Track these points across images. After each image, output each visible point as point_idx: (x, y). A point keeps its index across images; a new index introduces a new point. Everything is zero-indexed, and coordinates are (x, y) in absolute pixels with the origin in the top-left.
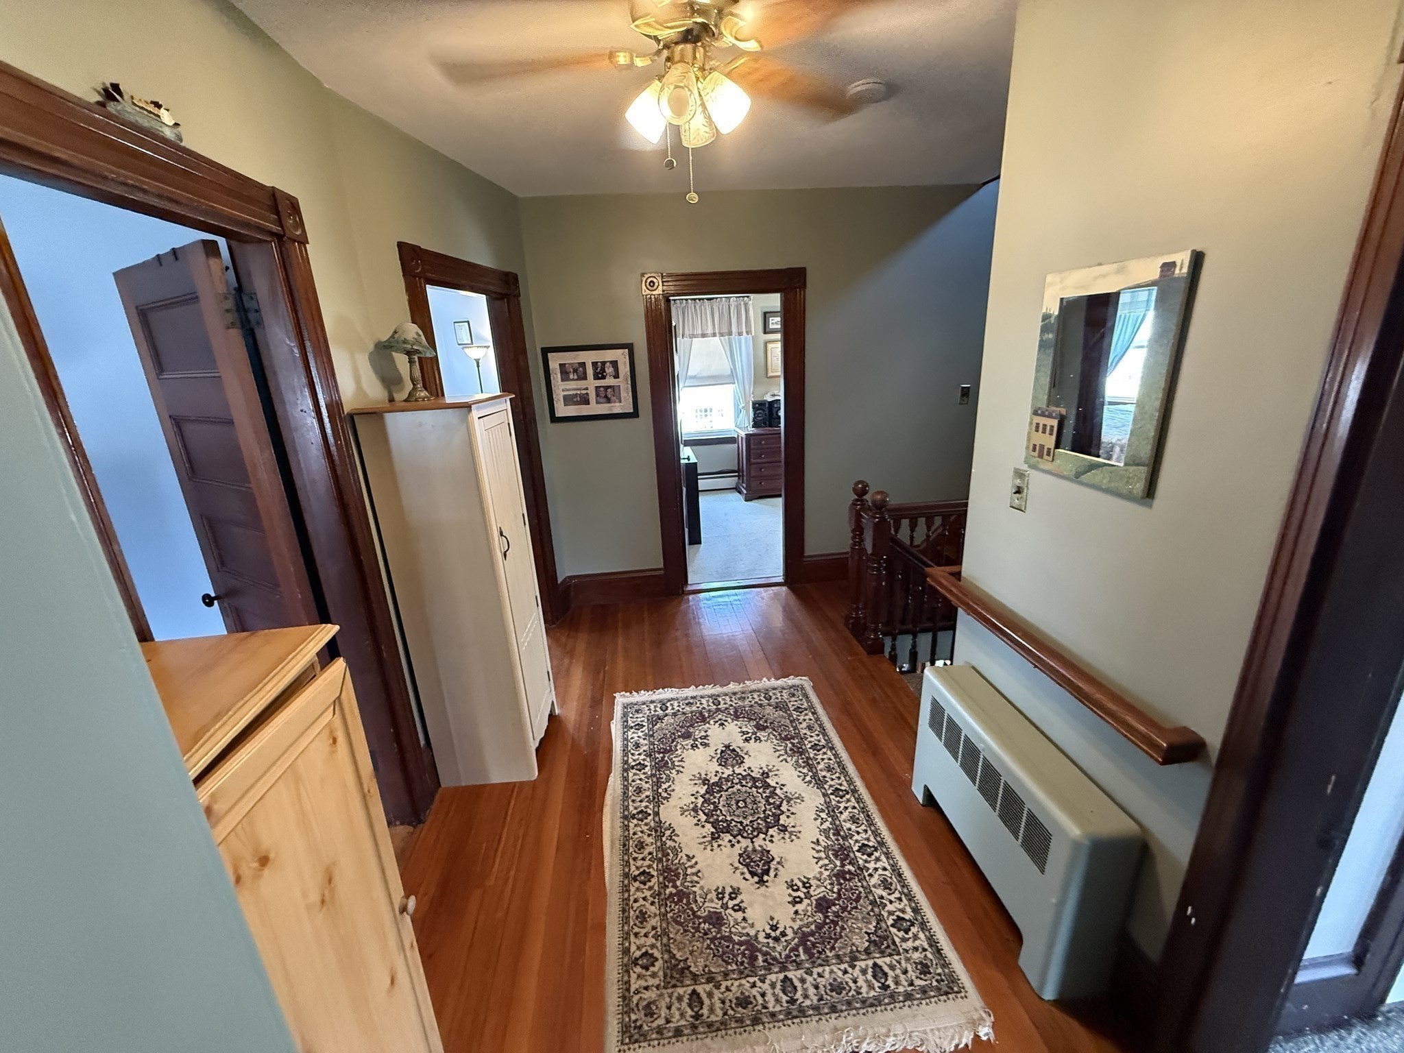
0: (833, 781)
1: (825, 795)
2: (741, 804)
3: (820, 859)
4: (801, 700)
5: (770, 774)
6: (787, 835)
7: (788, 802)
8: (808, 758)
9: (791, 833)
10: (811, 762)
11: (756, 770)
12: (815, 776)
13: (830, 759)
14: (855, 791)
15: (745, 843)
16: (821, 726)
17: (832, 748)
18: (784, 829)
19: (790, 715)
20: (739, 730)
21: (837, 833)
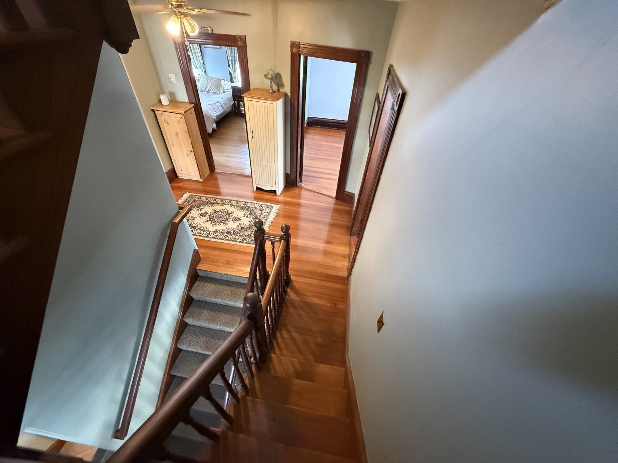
0: (212, 235)
1: (210, 231)
2: (220, 217)
3: (196, 224)
4: (248, 241)
5: (224, 224)
6: (206, 221)
7: (214, 224)
8: (224, 233)
9: (206, 222)
10: (222, 233)
11: (228, 222)
12: (217, 232)
13: (220, 237)
14: (206, 237)
15: (209, 214)
16: (233, 241)
17: (223, 239)
18: (208, 221)
19: (243, 236)
20: (245, 224)
21: (199, 229)
